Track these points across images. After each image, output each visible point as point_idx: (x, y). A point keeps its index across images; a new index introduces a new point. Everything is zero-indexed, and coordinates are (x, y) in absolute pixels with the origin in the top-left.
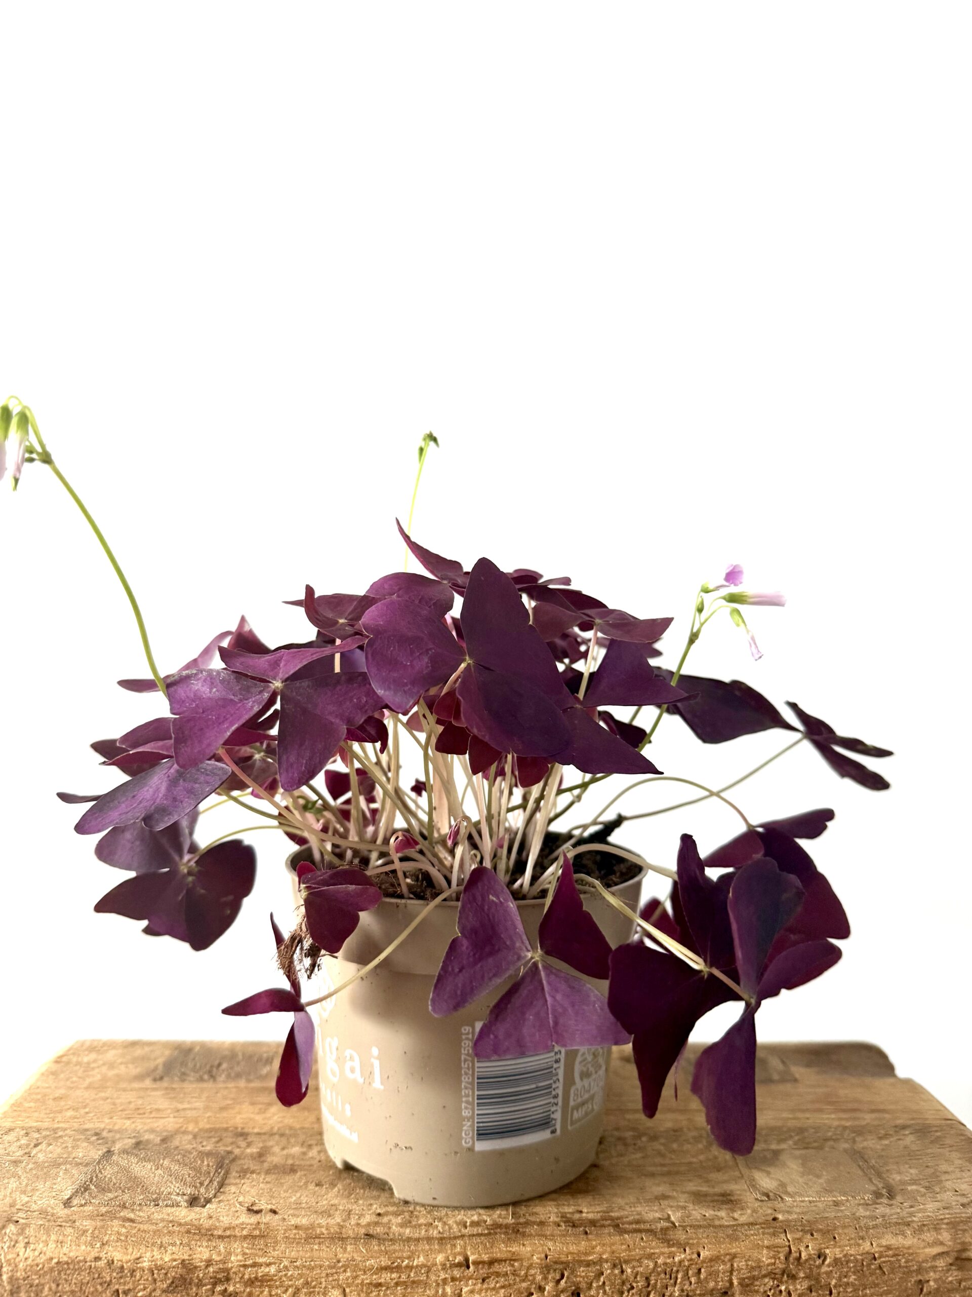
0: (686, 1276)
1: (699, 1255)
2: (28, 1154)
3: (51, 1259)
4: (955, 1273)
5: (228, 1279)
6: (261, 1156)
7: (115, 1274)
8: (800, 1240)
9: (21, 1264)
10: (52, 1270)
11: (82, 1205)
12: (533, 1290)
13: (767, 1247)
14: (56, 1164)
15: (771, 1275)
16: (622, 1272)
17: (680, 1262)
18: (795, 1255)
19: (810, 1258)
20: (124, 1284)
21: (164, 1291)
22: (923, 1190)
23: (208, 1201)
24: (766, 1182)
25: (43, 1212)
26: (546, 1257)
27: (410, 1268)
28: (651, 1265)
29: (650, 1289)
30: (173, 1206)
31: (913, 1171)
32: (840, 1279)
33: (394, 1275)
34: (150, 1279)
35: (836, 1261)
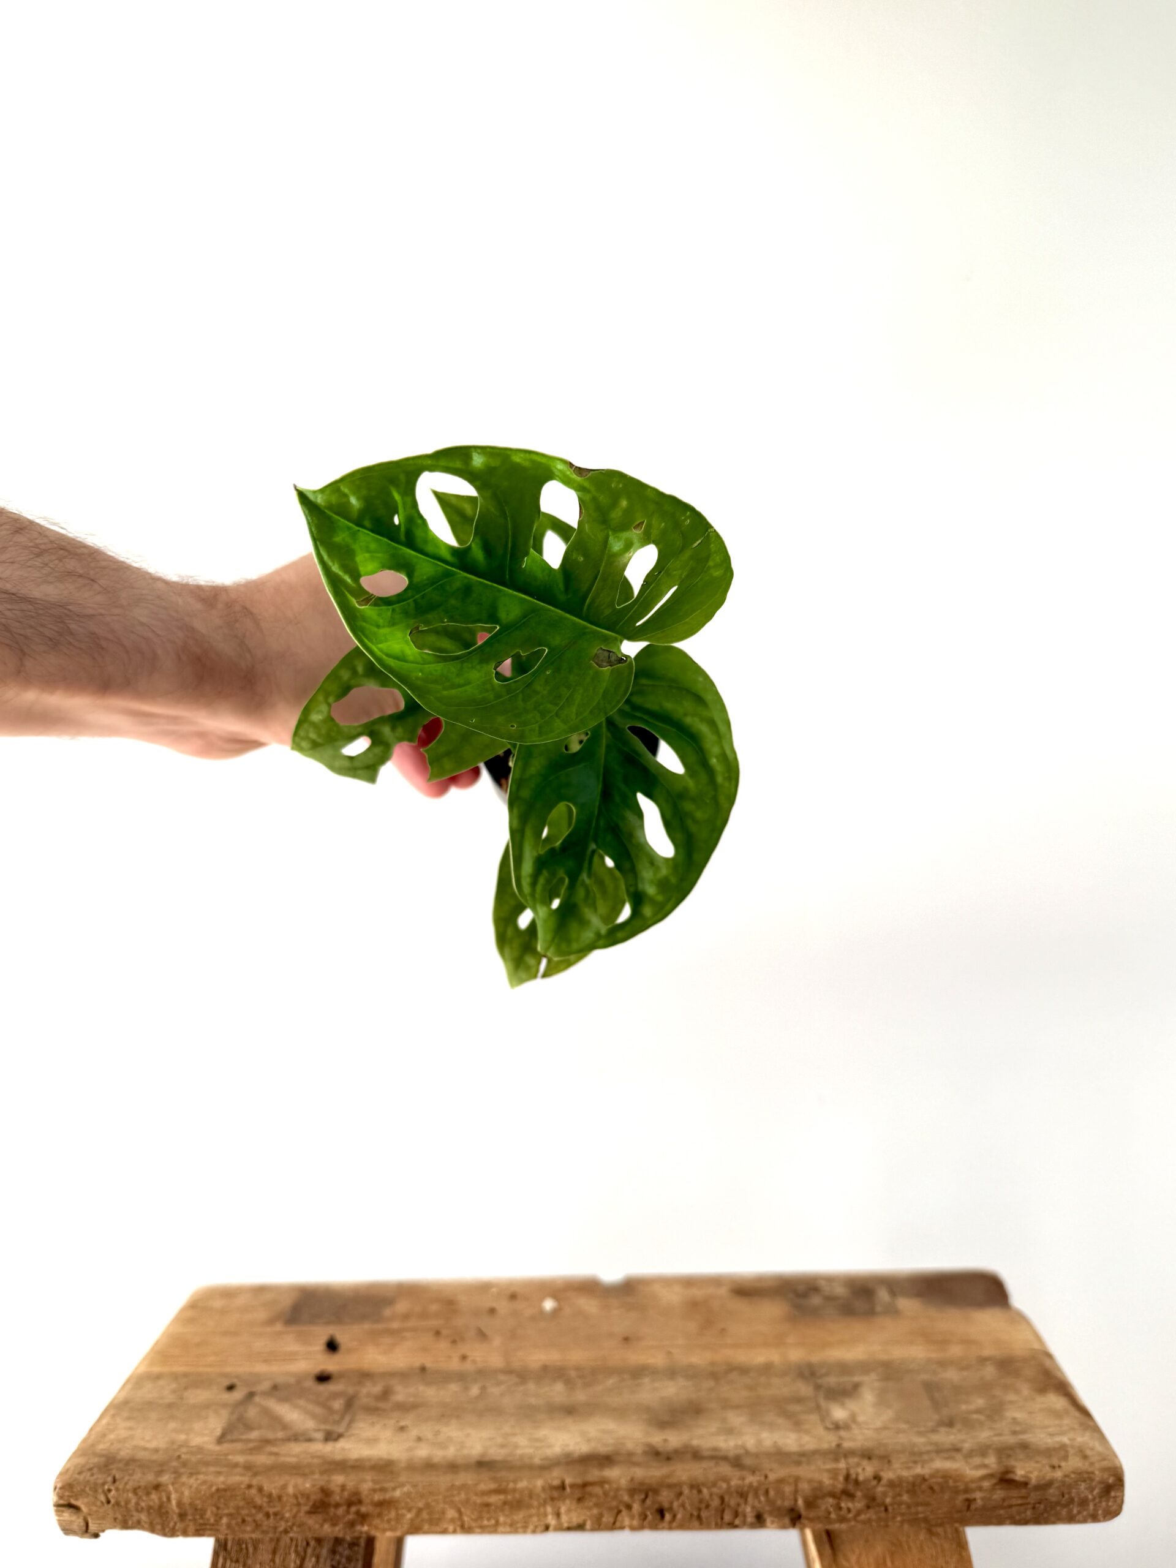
0: (756, 1495)
1: (766, 1477)
2: (182, 1398)
3: (211, 1486)
4: (999, 1492)
5: (360, 1502)
6: (386, 1394)
7: (265, 1499)
8: (858, 1465)
9: (187, 1493)
10: (212, 1495)
11: (233, 1441)
12: (622, 1508)
13: (829, 1471)
14: (207, 1406)
15: (832, 1495)
16: (700, 1492)
17: (751, 1485)
18: (854, 1476)
19: (866, 1481)
20: (274, 1507)
21: (309, 1513)
22: (982, 1418)
23: (340, 1436)
24: (839, 1413)
25: (200, 1449)
26: (632, 1480)
27: (514, 1490)
28: (724, 1485)
29: (724, 1506)
30: (310, 1440)
31: (980, 1402)
32: (894, 1498)
33: (502, 1497)
34: (295, 1502)
35: (891, 1484)
